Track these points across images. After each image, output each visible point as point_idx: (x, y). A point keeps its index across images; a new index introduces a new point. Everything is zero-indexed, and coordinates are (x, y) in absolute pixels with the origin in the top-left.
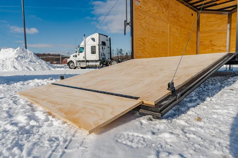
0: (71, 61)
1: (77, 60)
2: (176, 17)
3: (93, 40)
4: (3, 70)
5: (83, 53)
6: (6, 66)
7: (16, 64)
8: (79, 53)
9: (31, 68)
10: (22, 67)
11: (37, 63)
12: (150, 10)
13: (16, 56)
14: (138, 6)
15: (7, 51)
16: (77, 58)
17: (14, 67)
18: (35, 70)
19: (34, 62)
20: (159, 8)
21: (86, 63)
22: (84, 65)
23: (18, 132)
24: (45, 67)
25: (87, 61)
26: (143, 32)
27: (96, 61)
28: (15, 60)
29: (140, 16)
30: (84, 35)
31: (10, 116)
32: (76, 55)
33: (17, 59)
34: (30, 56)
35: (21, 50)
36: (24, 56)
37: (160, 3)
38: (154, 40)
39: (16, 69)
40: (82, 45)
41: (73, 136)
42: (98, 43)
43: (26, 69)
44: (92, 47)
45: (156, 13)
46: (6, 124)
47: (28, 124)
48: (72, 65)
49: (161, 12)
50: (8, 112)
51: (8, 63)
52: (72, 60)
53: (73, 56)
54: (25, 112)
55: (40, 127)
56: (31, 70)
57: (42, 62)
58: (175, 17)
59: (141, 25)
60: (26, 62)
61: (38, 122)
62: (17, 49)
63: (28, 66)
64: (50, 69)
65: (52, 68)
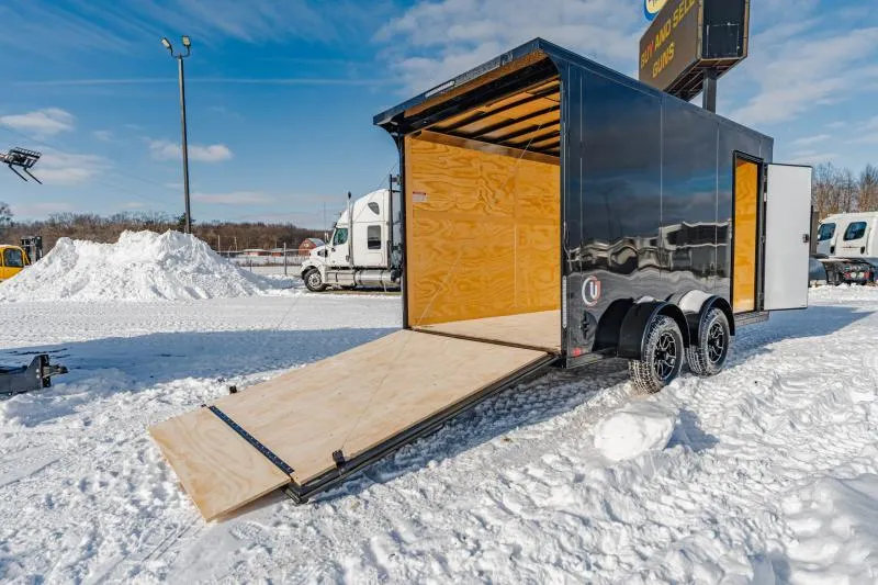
0: (312, 267)
1: (330, 264)
2: (543, 204)
3: (374, 207)
4: (124, 296)
5: (346, 245)
6: (132, 284)
7: (160, 281)
8: (334, 244)
9: (198, 290)
10: (174, 287)
11: (217, 276)
12: (456, 206)
13: (161, 257)
14: (421, 206)
15: (137, 241)
16: (328, 258)
17: (155, 290)
18: (210, 297)
19: (208, 272)
20: (483, 194)
21: (354, 274)
22: (347, 279)
23: (138, 515)
24: (239, 287)
25: (359, 269)
26: (435, 260)
27: (383, 269)
28: (158, 268)
29: (426, 225)
30: (350, 196)
31: (132, 488)
32: (326, 252)
33: (161, 264)
34: (199, 256)
35: (175, 238)
36: (183, 256)
37: (487, 183)
38: (470, 272)
39: (160, 295)
40: (343, 221)
41: (194, 523)
42: (387, 219)
43: (185, 293)
44: (370, 228)
45: (476, 208)
46: (126, 504)
47: (152, 503)
48: (314, 280)
49: (492, 201)
50: (129, 480)
51: (139, 276)
52: (316, 264)
53: (319, 254)
54: (151, 482)
55: (164, 507)
56: (197, 297)
57: (232, 271)
58: (538, 205)
59: (429, 245)
60: (186, 273)
61: (163, 500)
62: (162, 236)
63: (192, 285)
64: (251, 294)
65: (257, 290)
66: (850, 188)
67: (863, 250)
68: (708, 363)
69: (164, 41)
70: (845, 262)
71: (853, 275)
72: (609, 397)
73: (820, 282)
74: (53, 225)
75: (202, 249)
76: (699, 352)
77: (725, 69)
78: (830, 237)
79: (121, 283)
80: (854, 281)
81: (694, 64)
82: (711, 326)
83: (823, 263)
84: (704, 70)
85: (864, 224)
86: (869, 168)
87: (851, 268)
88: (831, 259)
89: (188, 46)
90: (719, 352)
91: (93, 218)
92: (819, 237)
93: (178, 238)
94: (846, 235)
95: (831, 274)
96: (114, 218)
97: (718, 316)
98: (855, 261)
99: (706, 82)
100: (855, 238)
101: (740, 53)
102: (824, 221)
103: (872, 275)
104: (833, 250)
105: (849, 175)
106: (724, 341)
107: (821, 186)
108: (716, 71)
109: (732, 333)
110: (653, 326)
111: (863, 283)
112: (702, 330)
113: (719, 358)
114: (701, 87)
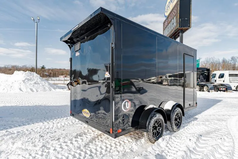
4: (10, 91)
6: (13, 87)
9: (34, 89)
10: (26, 88)
11: (41, 85)
13: (24, 79)
17: (20, 89)
18: (37, 91)
19: (38, 84)
24: (47, 88)
28: (22, 82)
33: (24, 81)
34: (36, 79)
35: (29, 74)
36: (31, 79)
39: (22, 90)
43: (30, 90)
56: (33, 91)
60: (31, 84)
62: (25, 73)
63: (32, 88)
64: (50, 91)
65: (53, 89)
66: (219, 63)
67: (224, 81)
68: (175, 128)
69: (32, 18)
70: (219, 85)
71: (222, 89)
72: (135, 146)
73: (212, 91)
74: (5, 68)
75: (37, 77)
76: (171, 124)
77: (185, 31)
78: (215, 77)
79: (10, 87)
80: (222, 91)
81: (177, 29)
82: (175, 114)
83: (213, 85)
84: (180, 31)
85: (224, 74)
86: (224, 58)
87: (221, 87)
88: (215, 84)
89: (39, 20)
90: (179, 122)
91: (17, 66)
92: (212, 77)
93: (30, 74)
94: (219, 77)
95: (215, 88)
96: (23, 66)
97: (178, 110)
98: (222, 85)
99: (180, 34)
100: (222, 78)
101: (189, 27)
102: (213, 73)
103: (227, 89)
104: (216, 81)
105: (219, 60)
106: (180, 118)
107: (212, 63)
108: (183, 31)
109: (184, 115)
110: (151, 118)
111: (224, 91)
112: (172, 116)
113: (178, 125)
114: (179, 36)
